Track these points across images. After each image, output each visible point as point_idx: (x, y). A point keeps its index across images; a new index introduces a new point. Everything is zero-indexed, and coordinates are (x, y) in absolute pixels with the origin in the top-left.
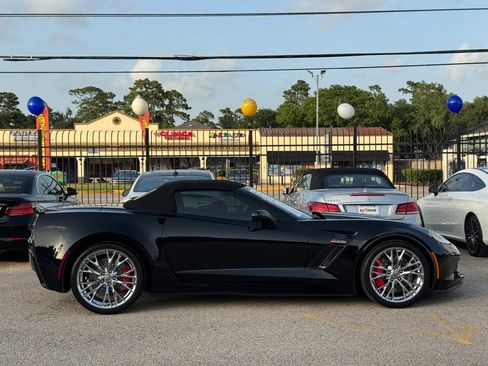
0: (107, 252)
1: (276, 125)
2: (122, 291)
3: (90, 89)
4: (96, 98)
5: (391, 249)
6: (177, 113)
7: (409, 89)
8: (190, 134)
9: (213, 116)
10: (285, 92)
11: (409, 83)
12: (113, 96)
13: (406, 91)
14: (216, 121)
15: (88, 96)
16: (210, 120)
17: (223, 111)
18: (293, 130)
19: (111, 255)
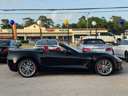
0: (27, 61)
1: (76, 28)
2: (31, 72)
3: (28, 18)
4: (29, 21)
5: (103, 60)
6: (51, 25)
7: (112, 18)
8: (54, 30)
9: (60, 25)
10: (79, 19)
11: (112, 16)
12: (34, 20)
13: (111, 18)
14: (61, 27)
15: (27, 20)
16: (59, 26)
17: (63, 24)
18: (81, 29)
19: (28, 62)
